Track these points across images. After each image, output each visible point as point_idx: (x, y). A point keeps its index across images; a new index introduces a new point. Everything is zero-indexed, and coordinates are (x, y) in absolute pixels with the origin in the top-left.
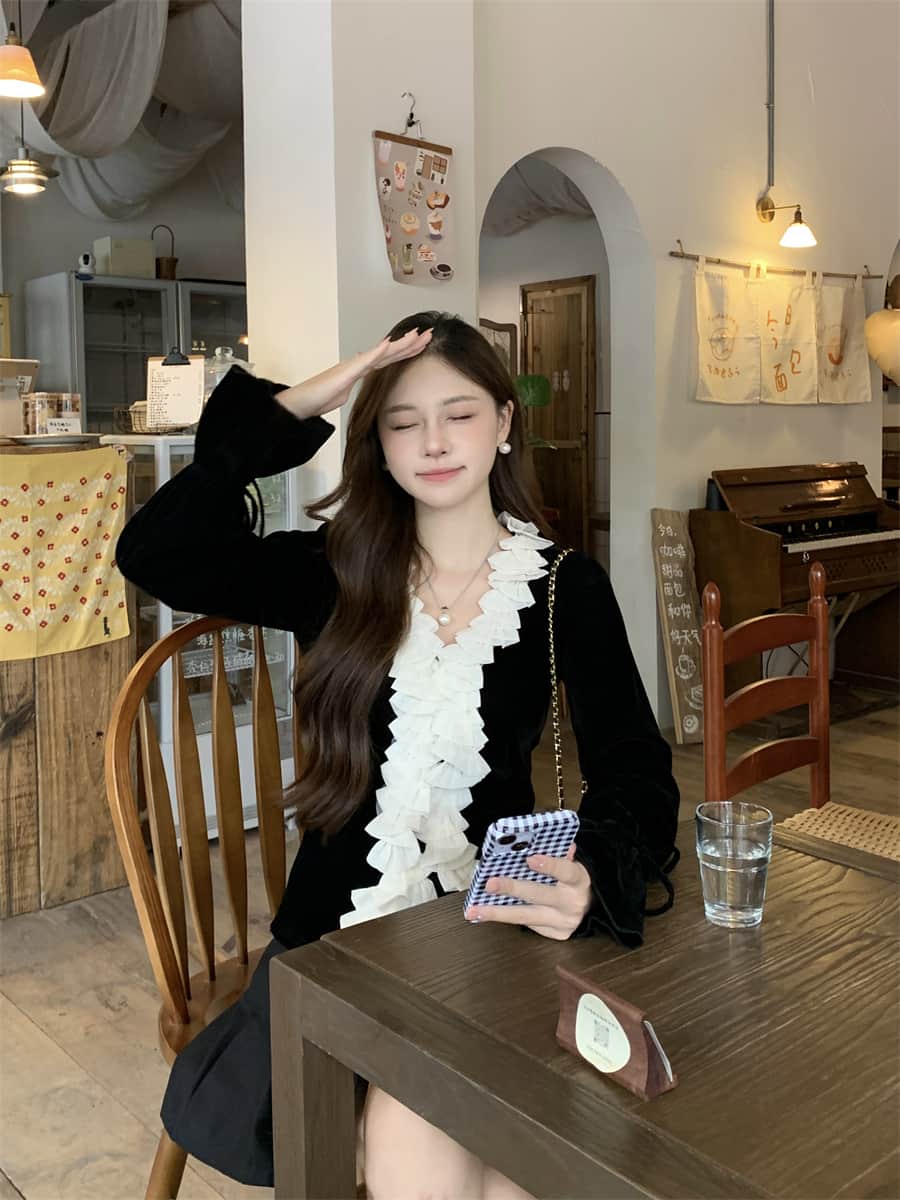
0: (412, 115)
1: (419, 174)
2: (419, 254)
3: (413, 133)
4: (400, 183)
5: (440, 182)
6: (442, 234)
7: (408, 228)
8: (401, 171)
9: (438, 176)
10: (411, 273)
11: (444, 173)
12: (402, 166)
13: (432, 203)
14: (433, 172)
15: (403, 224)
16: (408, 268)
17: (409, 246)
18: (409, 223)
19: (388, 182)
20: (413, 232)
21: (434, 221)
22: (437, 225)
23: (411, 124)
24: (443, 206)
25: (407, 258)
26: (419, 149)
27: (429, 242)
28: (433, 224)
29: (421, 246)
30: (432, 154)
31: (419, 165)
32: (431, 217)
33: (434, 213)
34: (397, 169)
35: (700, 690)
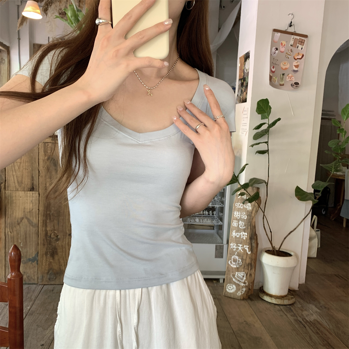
0: (291, 22)
1: (291, 46)
2: (287, 78)
3: (291, 30)
4: (282, 49)
5: (301, 49)
6: (298, 70)
7: (284, 67)
8: (283, 45)
9: (300, 47)
10: (283, 85)
11: (303, 45)
12: (284, 43)
13: (296, 57)
14: (298, 45)
15: (282, 65)
16: (282, 83)
17: (283, 74)
18: (284, 65)
19: (277, 49)
20: (286, 69)
21: (296, 64)
22: (297, 66)
23: (291, 26)
24: (300, 59)
25: (282, 79)
26: (293, 36)
27: (293, 73)
28: (295, 66)
29: (289, 74)
30: (298, 38)
31: (292, 42)
32: (295, 63)
33: (296, 61)
34: (282, 44)
35: (242, 274)
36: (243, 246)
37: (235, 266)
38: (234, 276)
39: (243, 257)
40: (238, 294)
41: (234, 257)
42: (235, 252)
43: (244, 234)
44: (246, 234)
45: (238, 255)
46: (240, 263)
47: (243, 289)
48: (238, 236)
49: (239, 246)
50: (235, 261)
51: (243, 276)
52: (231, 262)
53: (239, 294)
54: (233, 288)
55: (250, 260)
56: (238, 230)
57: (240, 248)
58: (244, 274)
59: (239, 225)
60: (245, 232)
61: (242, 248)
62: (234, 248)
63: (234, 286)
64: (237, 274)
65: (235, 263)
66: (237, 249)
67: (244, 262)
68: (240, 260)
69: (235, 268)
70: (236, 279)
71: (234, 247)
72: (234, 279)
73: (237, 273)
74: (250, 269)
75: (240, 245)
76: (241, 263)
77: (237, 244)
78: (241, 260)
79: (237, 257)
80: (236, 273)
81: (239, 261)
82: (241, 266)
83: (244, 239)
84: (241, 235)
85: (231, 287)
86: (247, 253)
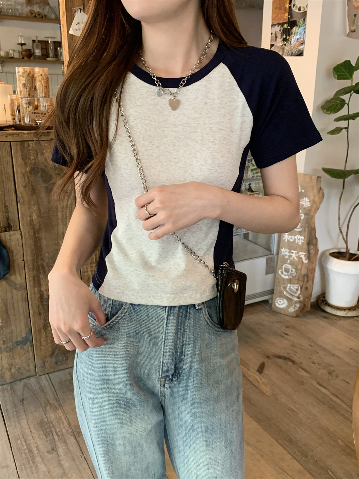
7: (356, 5)
10: (354, 31)
15: (354, 3)
17: (355, 16)
18: (357, 2)
20: (358, 7)
25: (353, 23)
35: (295, 287)
36: (298, 253)
37: (287, 277)
38: (285, 288)
39: (297, 266)
40: (289, 310)
41: (286, 266)
42: (287, 259)
43: (299, 238)
44: (303, 238)
45: (290, 264)
46: (293, 274)
47: (296, 305)
48: (291, 240)
49: (293, 253)
50: (287, 270)
51: (297, 290)
52: (282, 272)
53: (292, 310)
54: (284, 303)
55: (306, 270)
57: (294, 255)
58: (298, 287)
60: (301, 236)
61: (297, 255)
62: (286, 255)
63: (285, 301)
64: (290, 287)
65: (286, 274)
66: (290, 256)
67: (298, 272)
68: (294, 270)
69: (287, 279)
70: (287, 292)
71: (287, 253)
72: (285, 293)
73: (289, 285)
74: (305, 281)
76: (295, 273)
77: (290, 249)
78: (296, 270)
79: (290, 267)
80: (287, 286)
81: (292, 271)
82: (295, 277)
83: (300, 244)
84: (295, 239)
85: (282, 301)
86: (303, 262)
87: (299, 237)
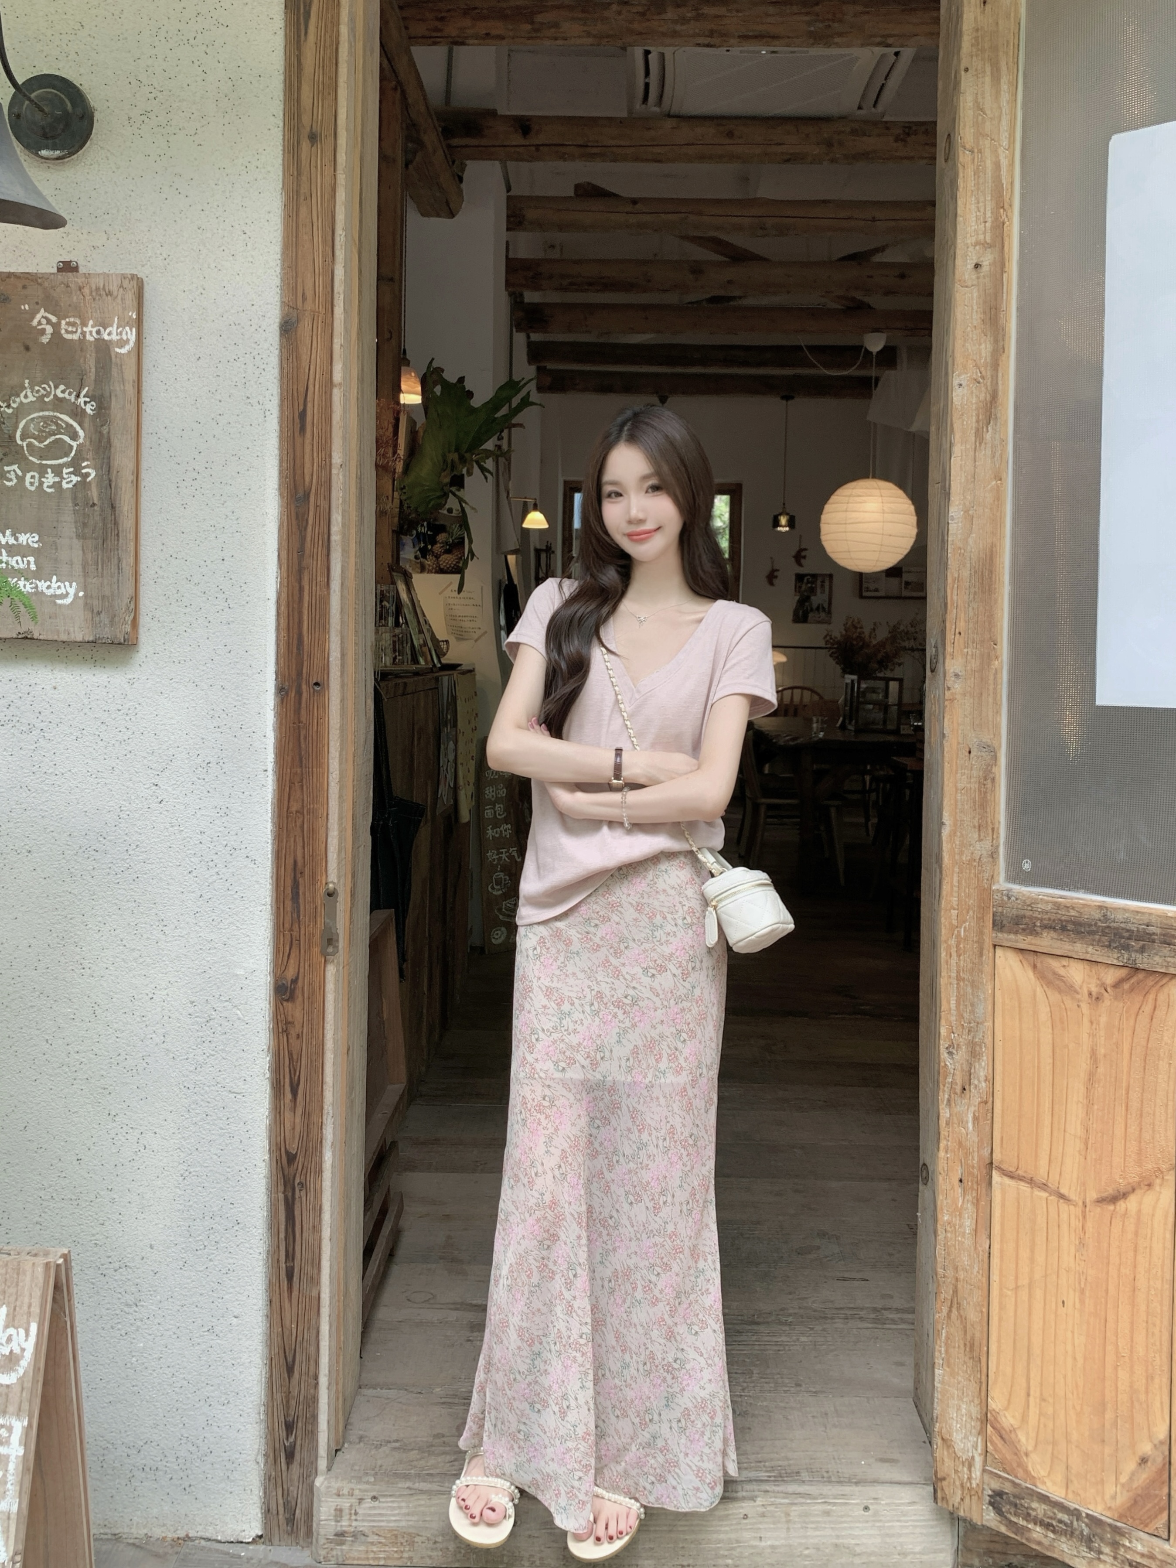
36: (508, 852)
37: (500, 892)
38: (500, 910)
41: (496, 876)
42: (497, 865)
43: (506, 829)
44: (509, 826)
45: (501, 871)
46: (507, 884)
48: (497, 836)
49: (502, 853)
50: (498, 882)
52: (493, 888)
54: (503, 934)
56: (496, 824)
57: (504, 856)
59: (495, 812)
60: (507, 824)
61: (507, 855)
62: (494, 860)
63: (503, 929)
65: (499, 887)
66: (500, 859)
68: (508, 878)
69: (500, 896)
70: (504, 915)
71: (495, 857)
72: (501, 917)
75: (503, 851)
77: (498, 849)
79: (502, 875)
81: (505, 880)
84: (501, 831)
85: (499, 932)
86: (516, 861)
87: (506, 826)
